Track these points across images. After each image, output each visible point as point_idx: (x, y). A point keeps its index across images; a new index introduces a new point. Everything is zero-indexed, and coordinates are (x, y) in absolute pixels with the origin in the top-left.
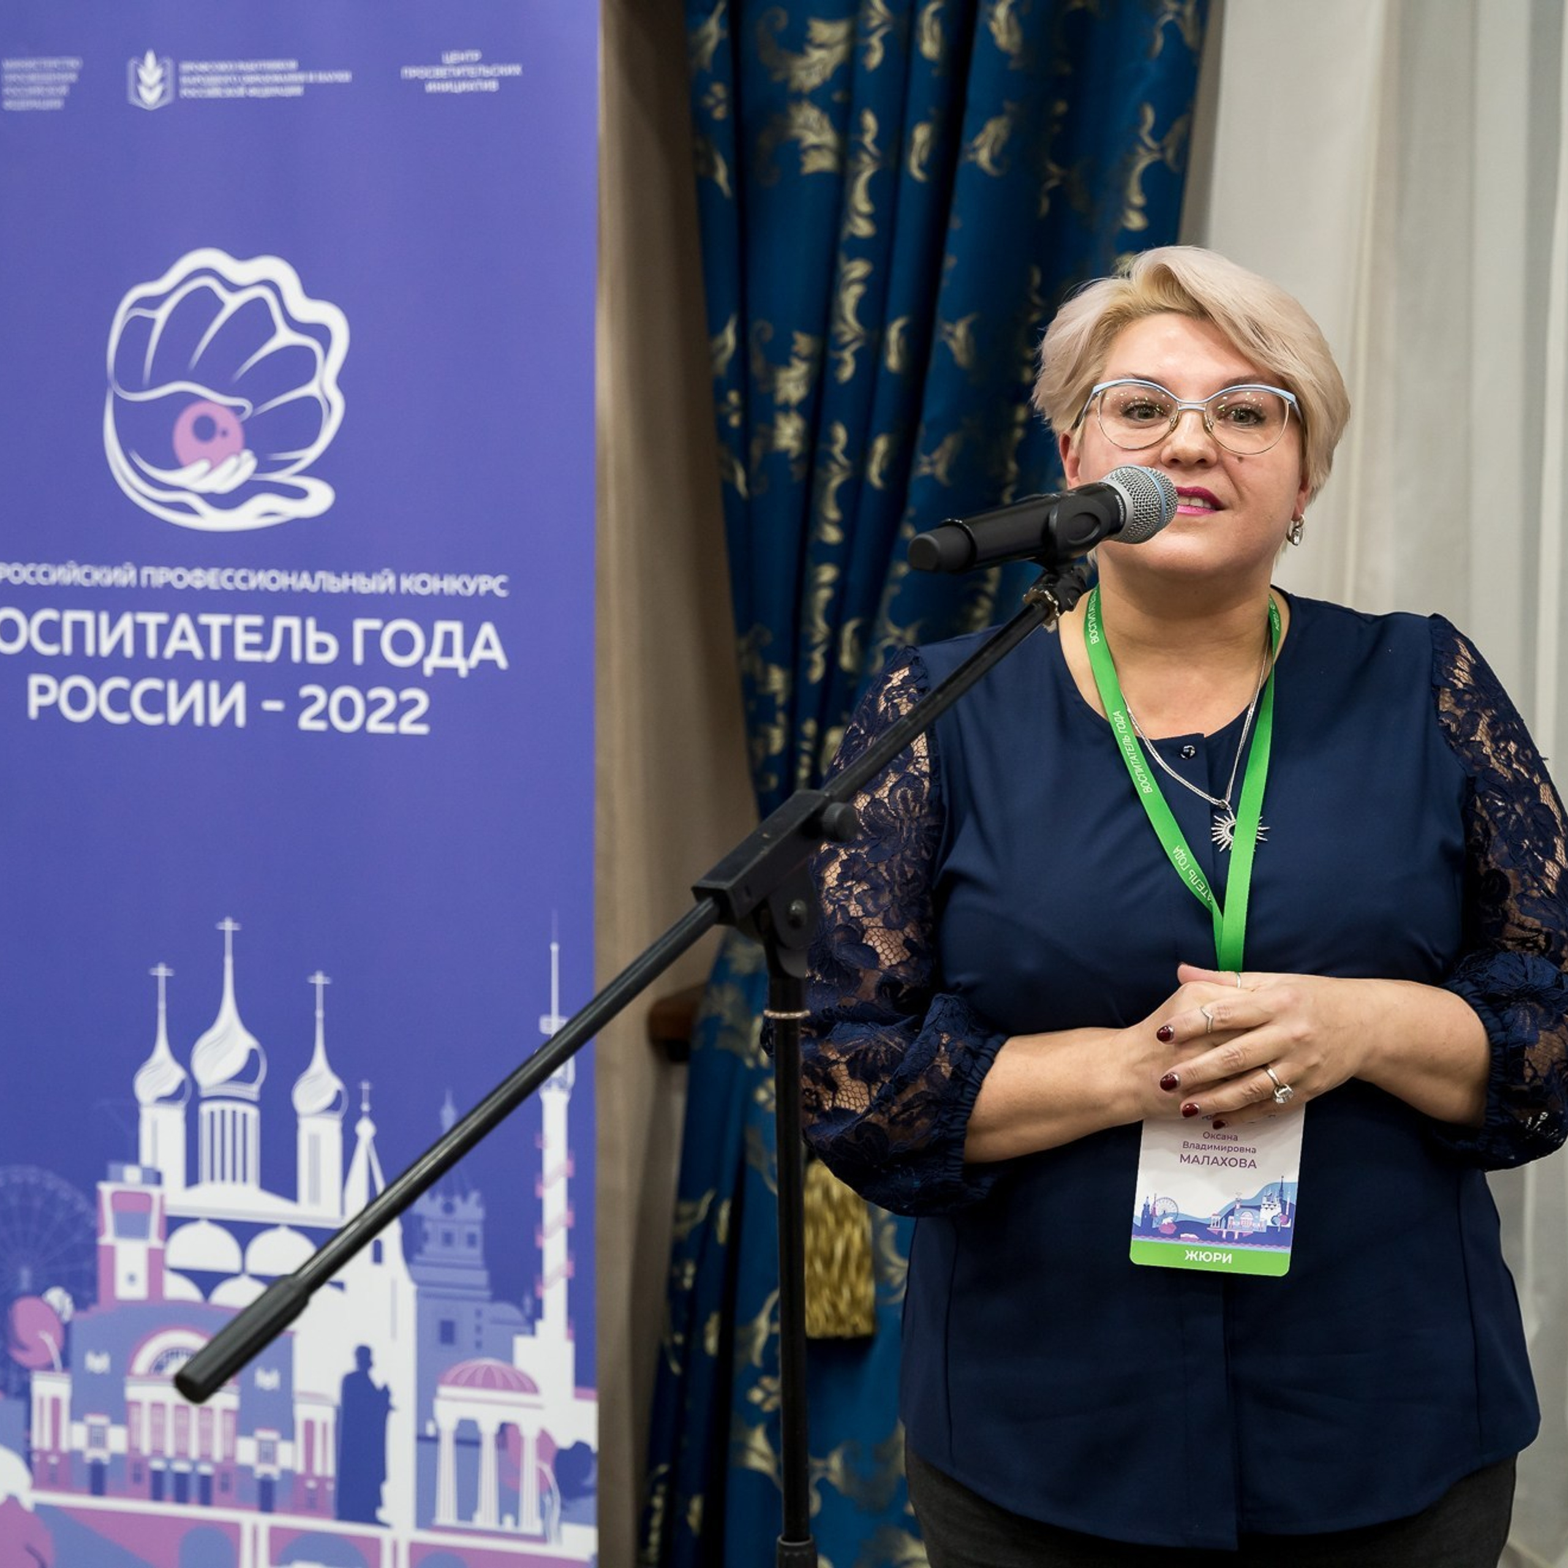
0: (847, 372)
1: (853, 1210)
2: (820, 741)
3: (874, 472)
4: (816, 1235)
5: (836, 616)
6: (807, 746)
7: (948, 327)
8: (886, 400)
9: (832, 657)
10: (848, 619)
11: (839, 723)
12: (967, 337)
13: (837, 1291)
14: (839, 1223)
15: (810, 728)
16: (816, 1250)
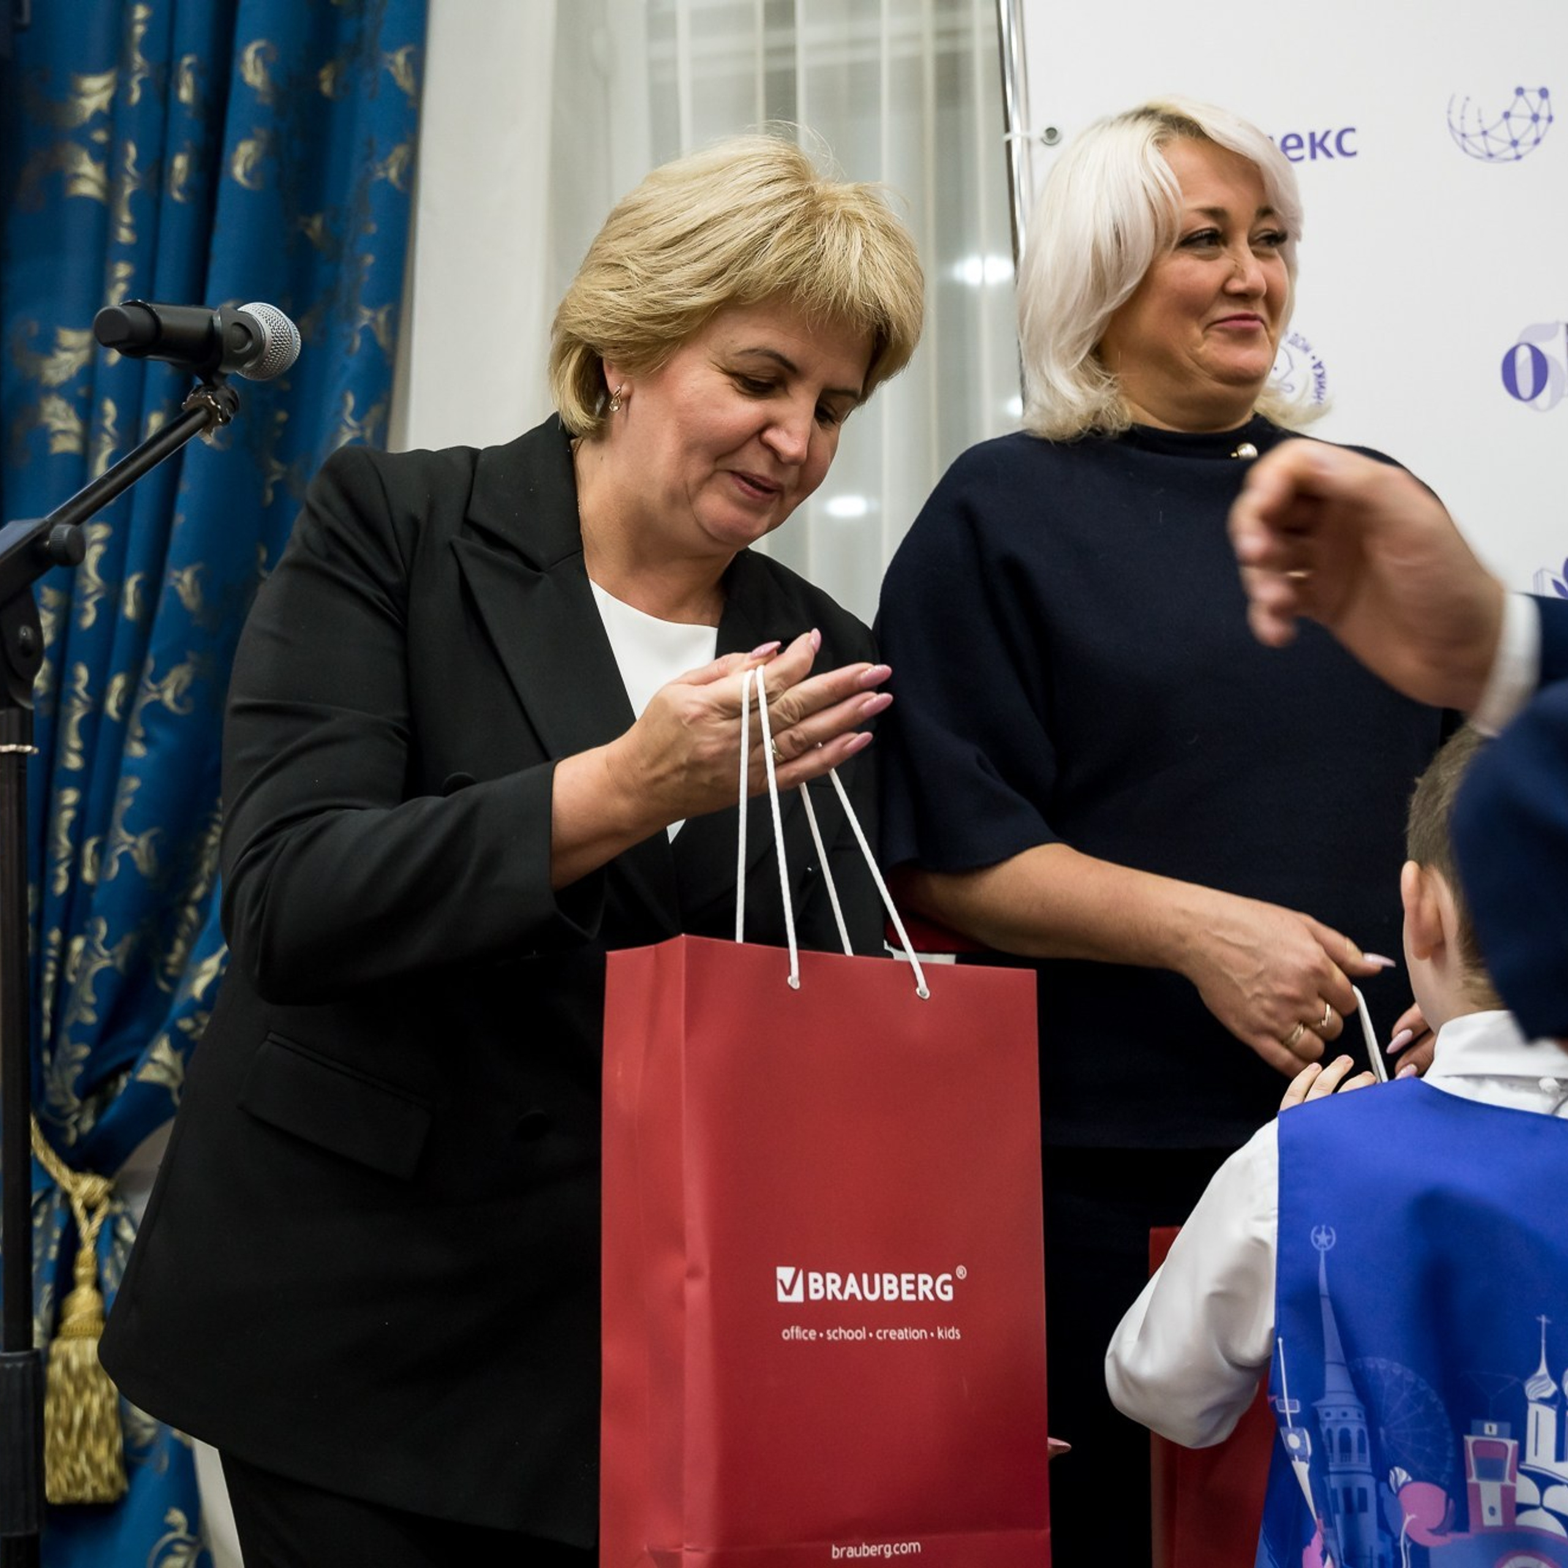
0: (89, 620)
1: (92, 1379)
2: (64, 948)
3: (112, 706)
4: (57, 1408)
5: (78, 836)
6: (52, 953)
7: (177, 574)
8: (122, 642)
9: (75, 871)
10: (89, 837)
11: (81, 932)
12: (193, 583)
13: (75, 1458)
14: (79, 1393)
15: (55, 936)
16: (57, 1422)
